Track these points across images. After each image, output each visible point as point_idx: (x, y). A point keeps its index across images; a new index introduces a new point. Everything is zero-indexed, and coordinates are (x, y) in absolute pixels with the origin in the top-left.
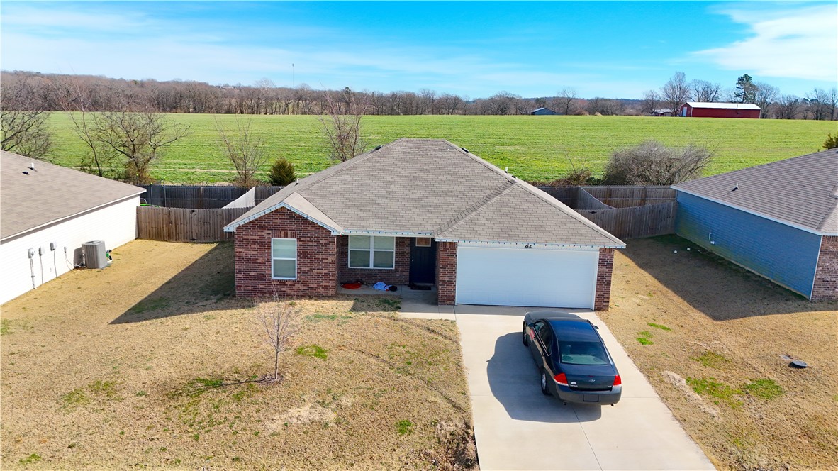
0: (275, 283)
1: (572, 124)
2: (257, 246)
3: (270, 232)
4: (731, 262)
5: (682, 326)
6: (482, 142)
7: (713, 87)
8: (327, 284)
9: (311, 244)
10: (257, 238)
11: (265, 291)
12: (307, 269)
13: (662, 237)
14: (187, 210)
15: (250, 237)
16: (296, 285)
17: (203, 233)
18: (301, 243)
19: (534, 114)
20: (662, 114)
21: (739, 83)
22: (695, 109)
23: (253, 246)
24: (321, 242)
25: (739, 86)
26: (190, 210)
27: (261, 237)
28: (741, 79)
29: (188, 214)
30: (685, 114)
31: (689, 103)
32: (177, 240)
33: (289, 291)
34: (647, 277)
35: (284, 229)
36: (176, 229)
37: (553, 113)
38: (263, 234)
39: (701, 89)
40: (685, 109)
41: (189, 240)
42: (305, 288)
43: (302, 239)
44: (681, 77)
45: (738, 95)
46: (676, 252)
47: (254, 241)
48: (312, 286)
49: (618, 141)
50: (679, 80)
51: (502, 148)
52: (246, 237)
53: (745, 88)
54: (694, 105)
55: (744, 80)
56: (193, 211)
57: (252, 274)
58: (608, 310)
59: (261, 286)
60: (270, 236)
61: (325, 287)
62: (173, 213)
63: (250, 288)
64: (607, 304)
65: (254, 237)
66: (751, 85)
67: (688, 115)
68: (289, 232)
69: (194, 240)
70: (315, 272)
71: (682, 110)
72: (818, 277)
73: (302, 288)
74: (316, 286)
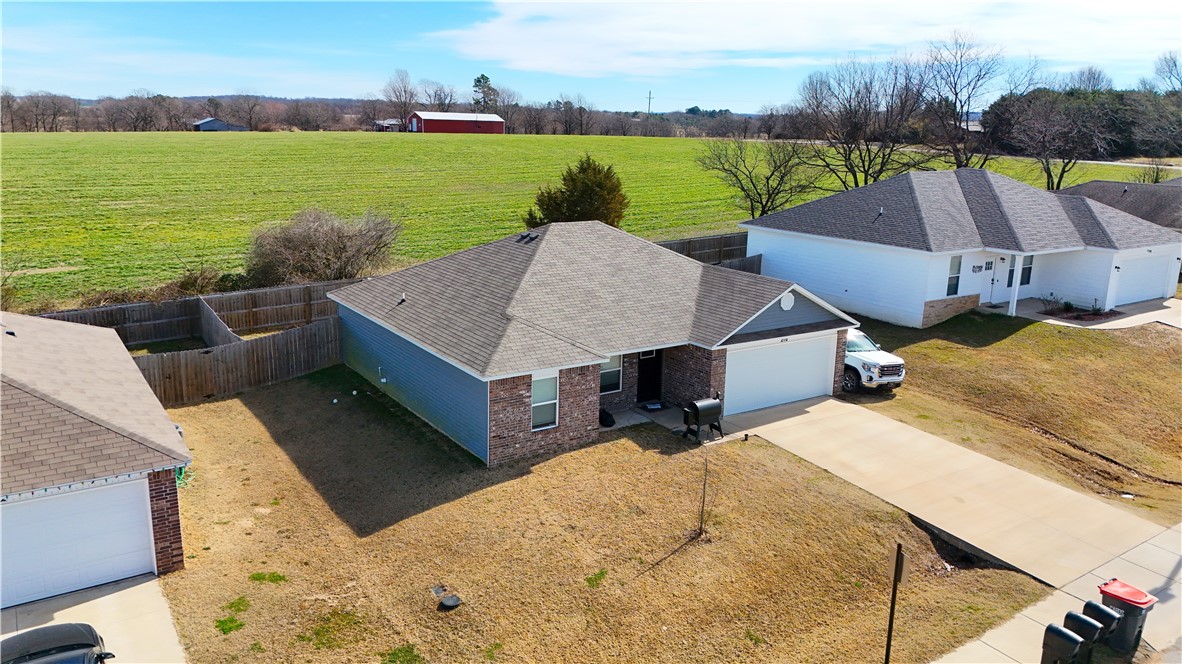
1: (247, 152)
4: (406, 409)
5: (306, 564)
6: (76, 194)
7: (447, 91)
13: (323, 372)
19: (197, 128)
20: (385, 129)
21: (476, 86)
22: (427, 121)
25: (477, 89)
28: (478, 81)
30: (415, 129)
31: (418, 113)
34: (280, 461)
37: (229, 127)
39: (432, 93)
40: (414, 121)
44: (403, 76)
45: (478, 103)
46: (335, 401)
49: (310, 182)
50: (402, 80)
51: (112, 205)
53: (484, 92)
54: (424, 115)
55: (481, 82)
58: (183, 568)
64: (179, 558)
66: (490, 89)
67: (419, 130)
71: (411, 122)
72: (492, 435)
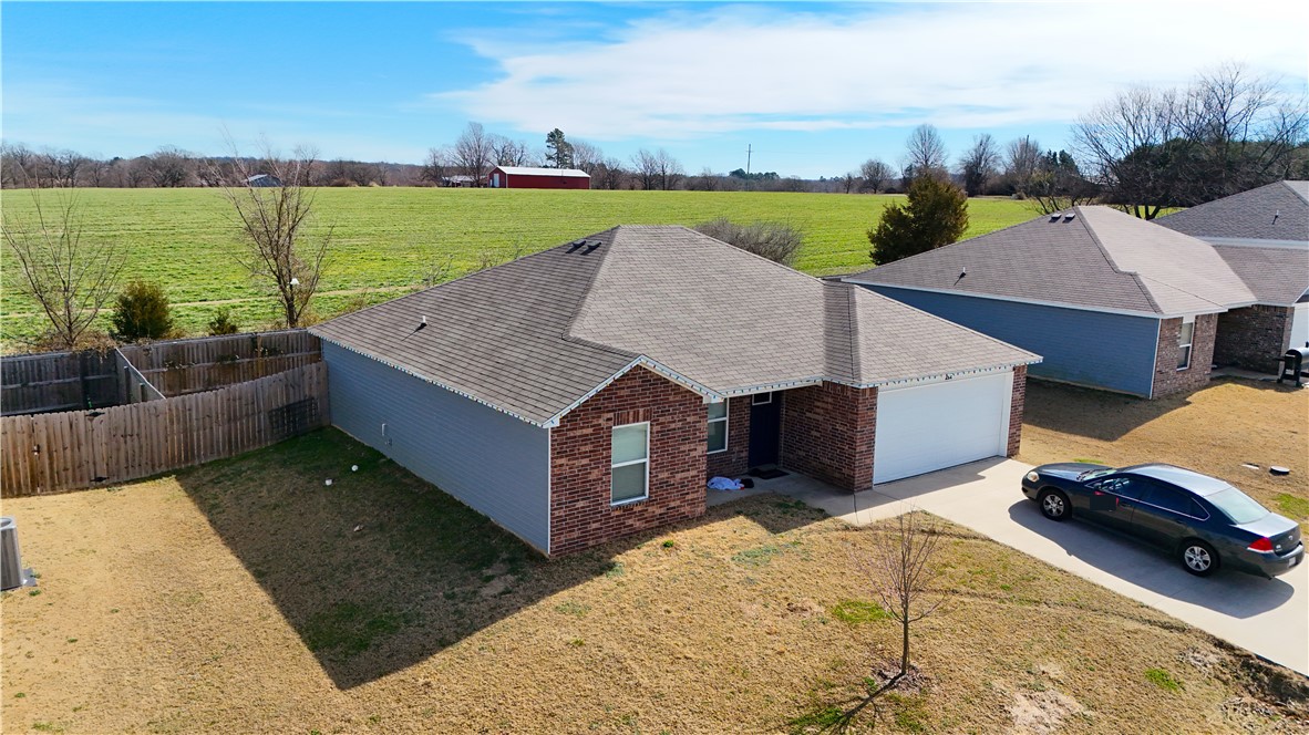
0: (617, 513)
2: (589, 448)
3: (611, 415)
7: (518, 147)
8: (695, 496)
9: (673, 426)
10: (590, 431)
11: (601, 533)
12: (666, 475)
14: (81, 414)
15: (578, 433)
16: (650, 509)
17: (123, 460)
18: (658, 428)
20: (458, 185)
21: (549, 141)
22: (512, 176)
23: (583, 449)
24: (688, 419)
25: (550, 144)
26: (88, 412)
27: (598, 428)
28: (552, 135)
29: (82, 426)
30: (497, 184)
31: (502, 169)
32: (54, 488)
33: (638, 524)
35: (633, 406)
36: (51, 464)
38: (601, 421)
39: (499, 148)
40: (496, 176)
41: (86, 483)
42: (663, 510)
43: (661, 419)
44: (476, 128)
45: (550, 158)
47: (585, 438)
48: (672, 504)
50: (476, 134)
52: (571, 434)
53: (557, 148)
54: (511, 171)
55: (555, 136)
56: (96, 414)
57: (580, 504)
59: (594, 526)
60: (611, 423)
61: (692, 503)
62: (42, 425)
63: (576, 534)
65: (585, 431)
66: (564, 143)
67: (502, 185)
68: (641, 410)
69: (100, 479)
70: (679, 476)
71: (491, 177)
73: (658, 511)
74: (678, 503)
